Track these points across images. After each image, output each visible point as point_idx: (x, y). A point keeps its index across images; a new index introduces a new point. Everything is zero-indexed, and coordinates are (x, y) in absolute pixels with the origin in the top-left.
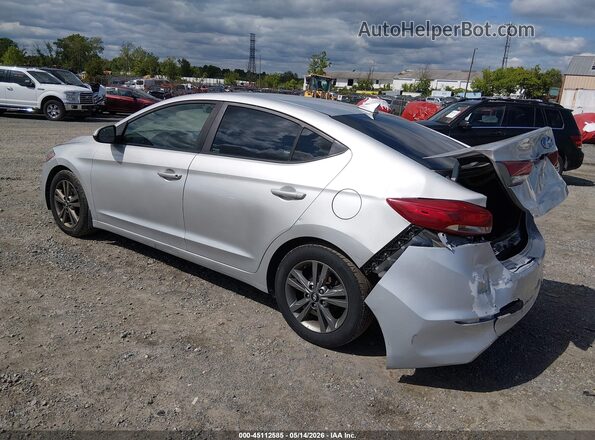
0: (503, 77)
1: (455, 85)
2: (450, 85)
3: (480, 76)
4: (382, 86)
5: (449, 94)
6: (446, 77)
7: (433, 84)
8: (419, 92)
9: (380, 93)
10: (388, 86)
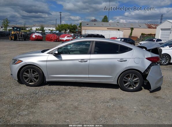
0: (63, 26)
1: (51, 29)
2: (50, 29)
3: (57, 26)
4: (29, 29)
5: (50, 31)
6: (48, 27)
7: (45, 29)
8: (41, 31)
9: (29, 31)
10: (31, 29)
